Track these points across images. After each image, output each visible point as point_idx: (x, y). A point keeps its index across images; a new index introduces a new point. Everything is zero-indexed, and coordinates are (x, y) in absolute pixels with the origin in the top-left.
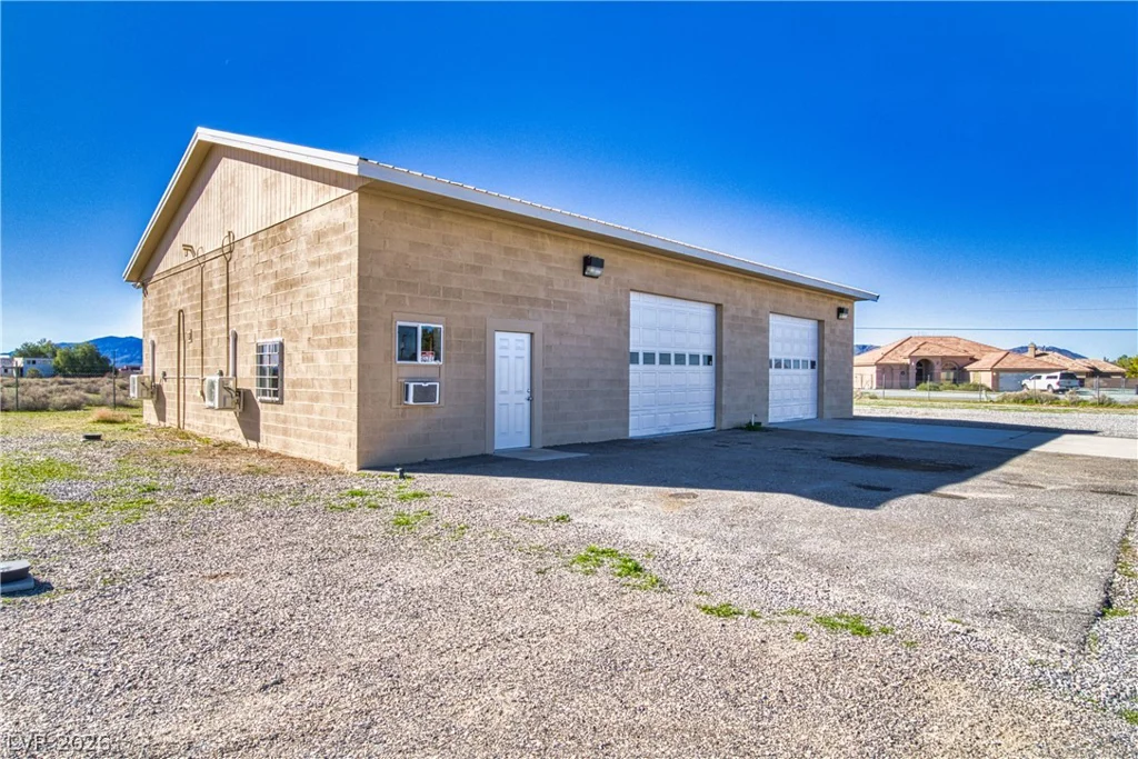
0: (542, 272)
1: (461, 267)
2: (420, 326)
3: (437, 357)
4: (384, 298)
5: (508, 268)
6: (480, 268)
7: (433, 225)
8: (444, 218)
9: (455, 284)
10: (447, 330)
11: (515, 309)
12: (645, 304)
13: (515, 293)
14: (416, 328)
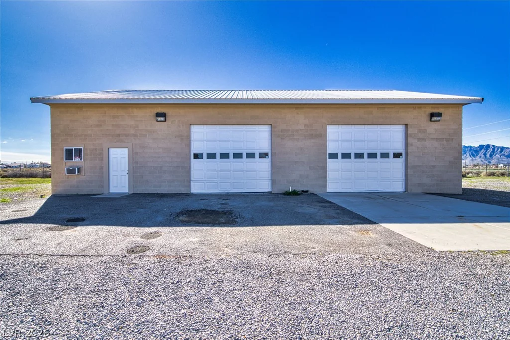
0: (133, 123)
1: (92, 125)
2: (73, 148)
3: (81, 159)
4: (60, 140)
5: (115, 123)
6: (101, 125)
7: (79, 113)
8: (84, 109)
9: (89, 132)
10: (85, 149)
11: (119, 140)
12: (207, 130)
13: (118, 133)
14: (72, 149)
